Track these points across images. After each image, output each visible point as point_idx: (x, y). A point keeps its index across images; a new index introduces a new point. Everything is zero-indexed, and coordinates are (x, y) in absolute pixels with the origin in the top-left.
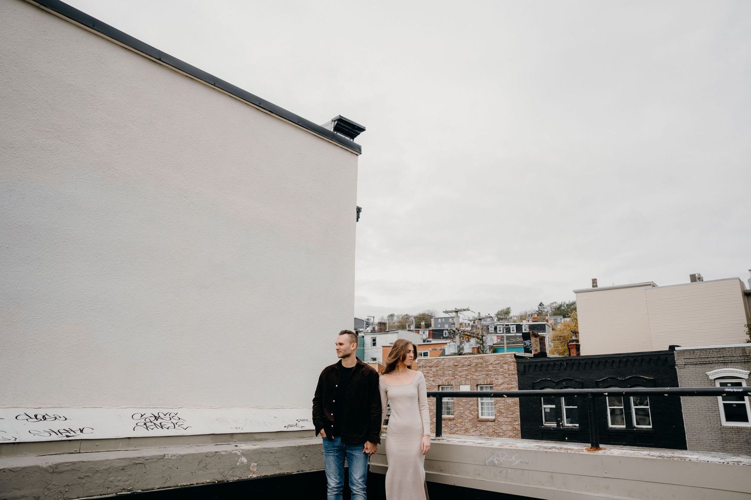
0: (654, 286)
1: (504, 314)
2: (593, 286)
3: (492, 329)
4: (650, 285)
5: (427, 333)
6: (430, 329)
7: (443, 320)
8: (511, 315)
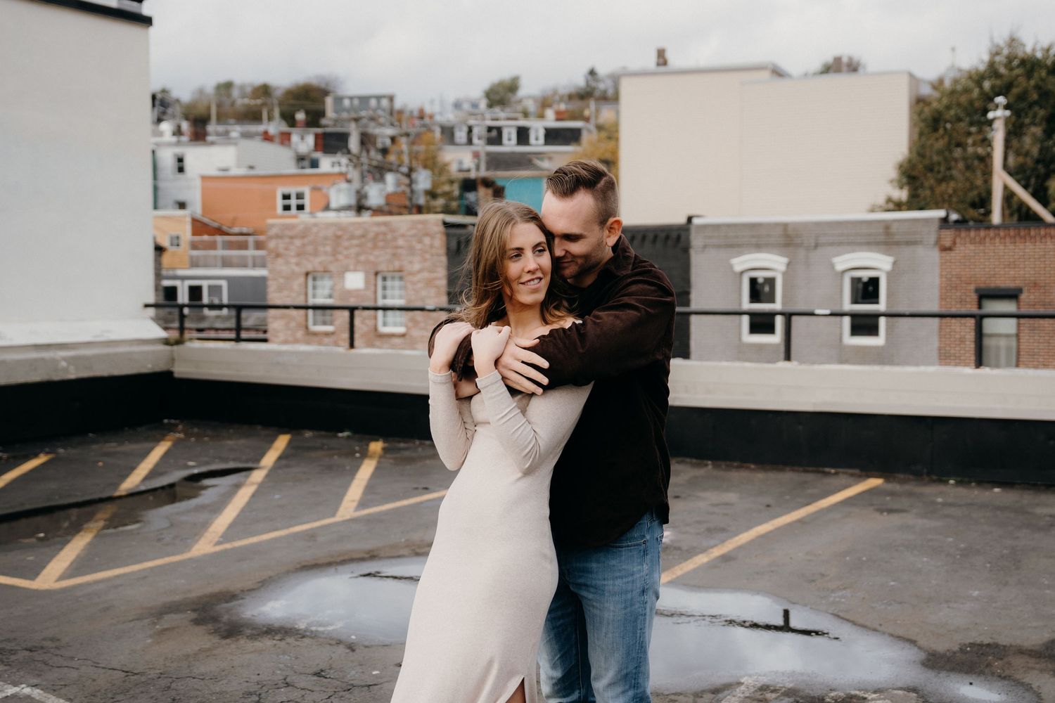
2: (658, 64)
3: (461, 135)
5: (310, 140)
6: (319, 130)
7: (356, 102)
8: (521, 93)
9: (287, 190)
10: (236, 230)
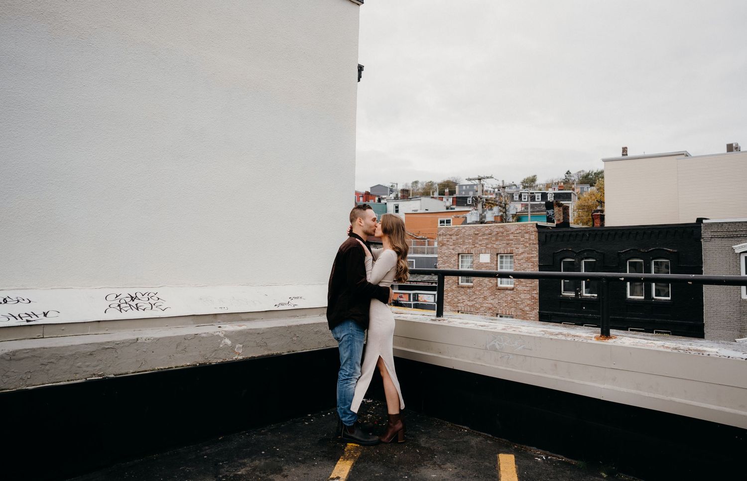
0: (687, 156)
1: (530, 182)
2: (623, 155)
3: (516, 197)
4: (684, 154)
5: (451, 200)
6: (455, 196)
7: (468, 187)
8: (537, 182)
9: (442, 219)
10: (420, 237)
